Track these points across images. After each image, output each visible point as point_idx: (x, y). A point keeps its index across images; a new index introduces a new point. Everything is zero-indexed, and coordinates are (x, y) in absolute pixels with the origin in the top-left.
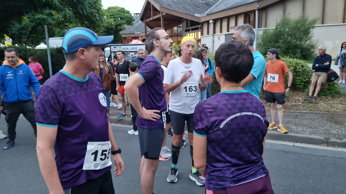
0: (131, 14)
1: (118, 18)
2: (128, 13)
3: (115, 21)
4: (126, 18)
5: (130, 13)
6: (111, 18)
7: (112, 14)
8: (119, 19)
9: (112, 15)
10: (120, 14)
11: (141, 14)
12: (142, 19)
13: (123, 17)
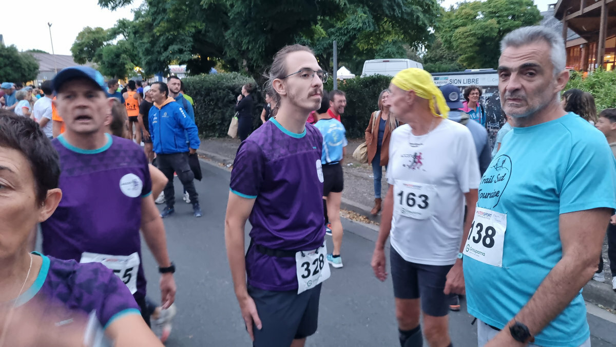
0: (536, 6)
1: (508, 16)
2: (529, 5)
3: (499, 23)
4: (525, 14)
5: (535, 4)
6: (492, 18)
7: (494, 10)
8: (510, 18)
9: (495, 13)
10: (511, 9)
11: (558, 6)
12: (559, 15)
13: (517, 14)
